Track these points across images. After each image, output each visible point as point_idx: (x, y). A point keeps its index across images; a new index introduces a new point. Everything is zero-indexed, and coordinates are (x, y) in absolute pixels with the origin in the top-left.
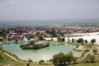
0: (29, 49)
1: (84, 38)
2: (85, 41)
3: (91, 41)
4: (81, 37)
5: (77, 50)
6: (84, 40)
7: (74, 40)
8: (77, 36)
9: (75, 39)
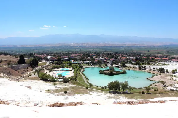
0: (105, 74)
1: (166, 68)
2: (166, 71)
3: (172, 71)
4: (163, 67)
5: (149, 80)
6: (165, 69)
7: (155, 69)
8: (164, 64)
9: (157, 68)
